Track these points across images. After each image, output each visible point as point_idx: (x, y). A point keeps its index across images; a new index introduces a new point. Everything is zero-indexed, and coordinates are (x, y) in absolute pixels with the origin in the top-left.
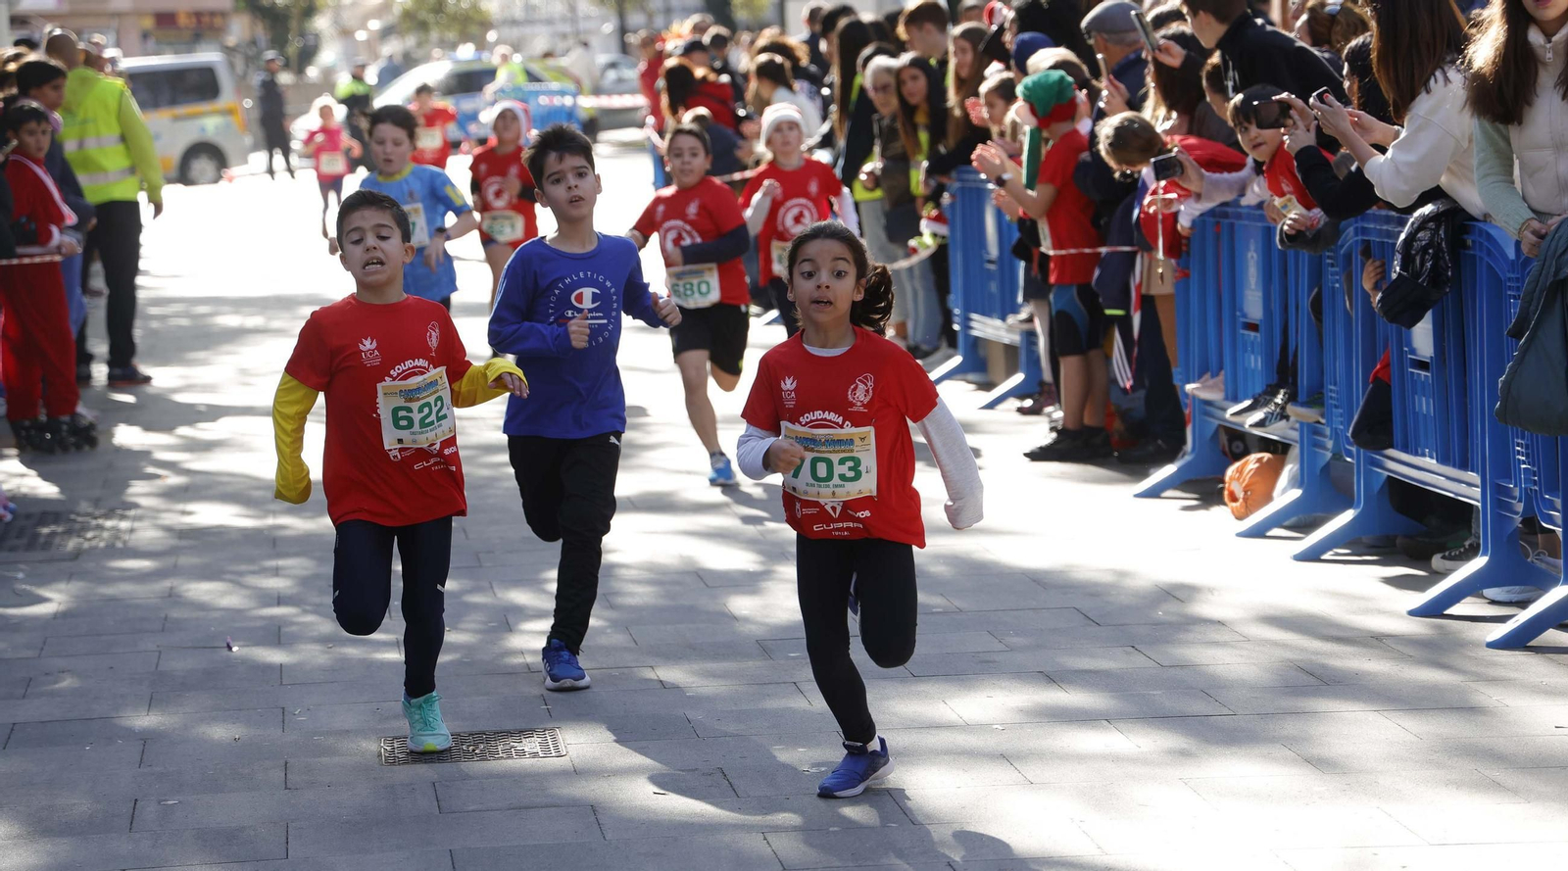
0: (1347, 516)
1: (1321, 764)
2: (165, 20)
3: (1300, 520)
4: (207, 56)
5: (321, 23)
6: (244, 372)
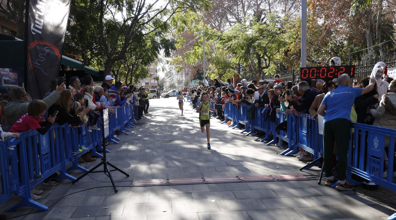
0: (236, 125)
1: (235, 145)
2: (153, 86)
3: (233, 126)
4: (155, 89)
5: (164, 87)
6: (156, 113)
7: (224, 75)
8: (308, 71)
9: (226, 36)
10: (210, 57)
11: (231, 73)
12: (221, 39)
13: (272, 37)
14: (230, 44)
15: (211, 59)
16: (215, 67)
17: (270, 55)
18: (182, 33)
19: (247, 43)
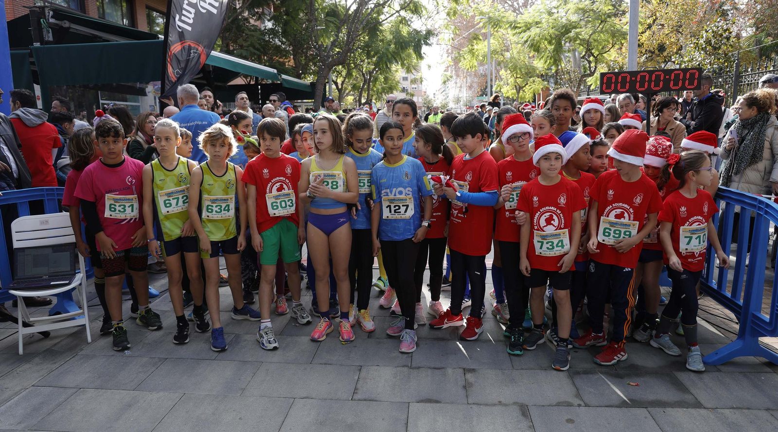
7: (524, 88)
8: (614, 78)
9: (521, 22)
10: (501, 58)
11: (537, 84)
12: (515, 28)
13: (600, 22)
14: (527, 35)
15: (502, 61)
16: (510, 75)
17: (597, 53)
18: (453, 18)
19: (556, 32)
